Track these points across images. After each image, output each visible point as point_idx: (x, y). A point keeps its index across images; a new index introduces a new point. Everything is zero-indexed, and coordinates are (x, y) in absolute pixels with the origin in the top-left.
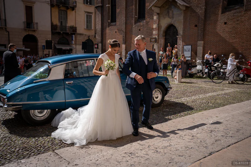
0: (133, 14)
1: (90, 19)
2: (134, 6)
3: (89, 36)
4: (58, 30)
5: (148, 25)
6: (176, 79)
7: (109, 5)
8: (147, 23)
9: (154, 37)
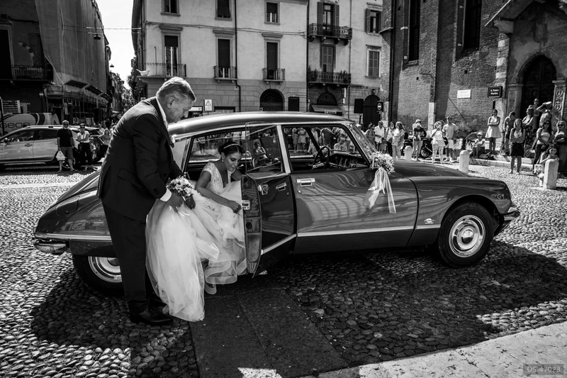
0: (453, 41)
1: (376, 58)
2: (455, 24)
3: (374, 90)
4: (319, 80)
5: (485, 60)
6: (542, 179)
7: (407, 28)
8: (483, 56)
9: (497, 85)
